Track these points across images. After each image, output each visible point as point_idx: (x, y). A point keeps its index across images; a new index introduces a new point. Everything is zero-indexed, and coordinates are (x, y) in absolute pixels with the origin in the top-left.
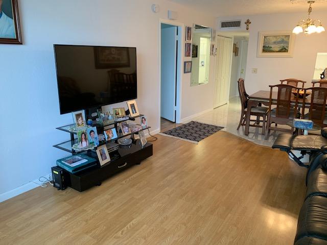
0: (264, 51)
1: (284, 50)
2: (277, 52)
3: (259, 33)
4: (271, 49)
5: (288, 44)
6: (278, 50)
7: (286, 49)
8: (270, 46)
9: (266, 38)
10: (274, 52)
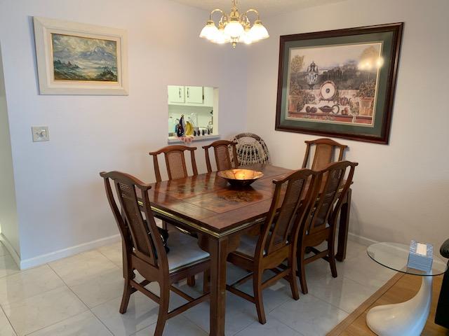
0: (58, 76)
1: (108, 75)
2: (93, 80)
3: (32, 21)
4: (78, 72)
5: (115, 61)
6: (94, 74)
7: (112, 74)
8: (74, 62)
9: (58, 39)
10: (86, 80)
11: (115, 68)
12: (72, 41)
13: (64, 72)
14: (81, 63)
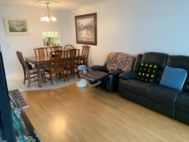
0: (11, 31)
3: (3, 18)
4: (16, 30)
5: (26, 26)
6: (20, 30)
7: (25, 30)
8: (14, 28)
9: (10, 22)
10: (18, 32)
11: (26, 28)
12: (13, 22)
13: (12, 30)
14: (16, 28)
